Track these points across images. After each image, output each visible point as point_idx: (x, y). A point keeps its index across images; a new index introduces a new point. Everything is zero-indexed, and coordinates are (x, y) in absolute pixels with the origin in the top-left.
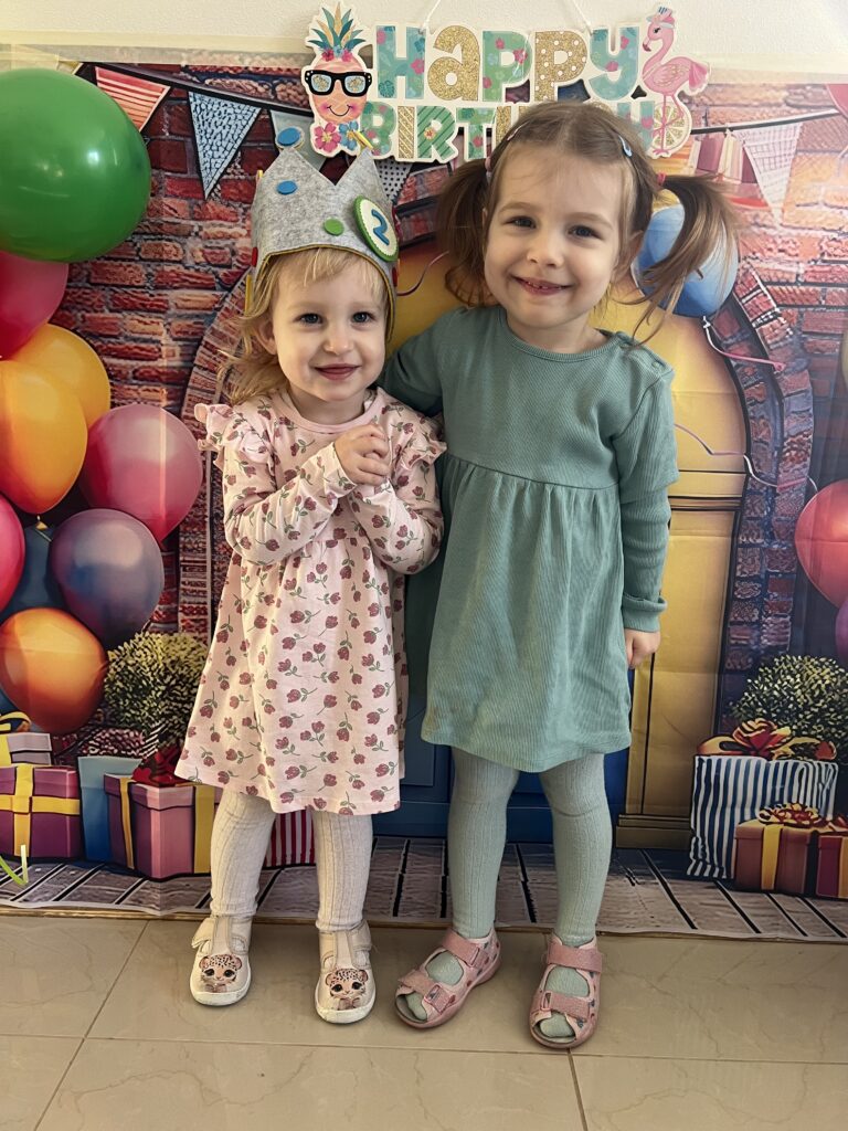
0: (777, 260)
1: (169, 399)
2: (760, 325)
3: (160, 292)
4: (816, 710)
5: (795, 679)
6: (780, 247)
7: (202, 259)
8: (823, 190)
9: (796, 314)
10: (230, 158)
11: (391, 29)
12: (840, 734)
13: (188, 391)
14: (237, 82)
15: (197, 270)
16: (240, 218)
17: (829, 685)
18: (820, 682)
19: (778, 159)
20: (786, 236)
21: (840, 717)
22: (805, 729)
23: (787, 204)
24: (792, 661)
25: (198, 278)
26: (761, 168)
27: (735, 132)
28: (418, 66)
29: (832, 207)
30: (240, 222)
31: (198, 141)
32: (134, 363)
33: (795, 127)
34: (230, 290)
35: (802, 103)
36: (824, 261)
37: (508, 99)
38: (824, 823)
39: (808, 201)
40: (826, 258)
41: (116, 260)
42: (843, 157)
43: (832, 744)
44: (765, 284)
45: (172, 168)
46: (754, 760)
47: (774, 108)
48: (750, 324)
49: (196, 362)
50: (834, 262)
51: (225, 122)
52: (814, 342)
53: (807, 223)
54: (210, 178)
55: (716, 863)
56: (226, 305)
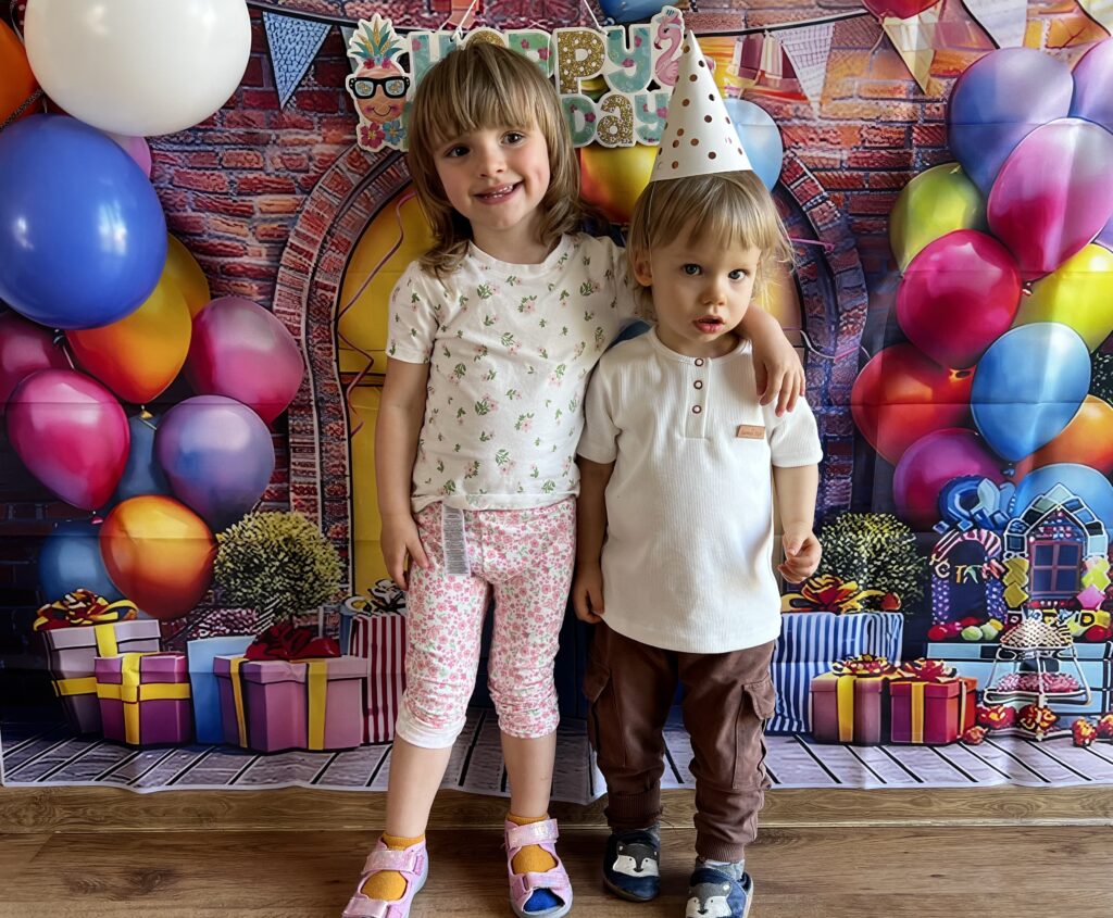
0: (819, 148)
1: (261, 294)
2: (811, 208)
3: (244, 198)
4: (879, 563)
5: (858, 536)
6: (822, 136)
7: (281, 166)
8: (856, 84)
9: (843, 197)
10: (303, 72)
12: (903, 585)
13: (278, 287)
15: (277, 176)
16: (316, 127)
17: (887, 539)
18: (880, 536)
19: (814, 56)
20: (828, 126)
21: (901, 569)
22: (870, 582)
23: (825, 97)
24: (853, 518)
25: (279, 183)
26: (800, 65)
27: (773, 33)
29: (867, 99)
30: (316, 130)
31: (273, 57)
32: (220, 259)
33: (829, 27)
34: (309, 193)
35: (833, 5)
36: (866, 148)
38: (892, 670)
39: (843, 95)
40: (867, 144)
41: (199, 169)
42: (874, 53)
43: (896, 595)
44: (811, 171)
45: (249, 82)
46: (824, 615)
47: (808, 10)
48: (800, 208)
49: (282, 262)
50: (874, 148)
52: (860, 223)
53: (844, 114)
54: (285, 92)
55: (794, 716)
56: (306, 208)
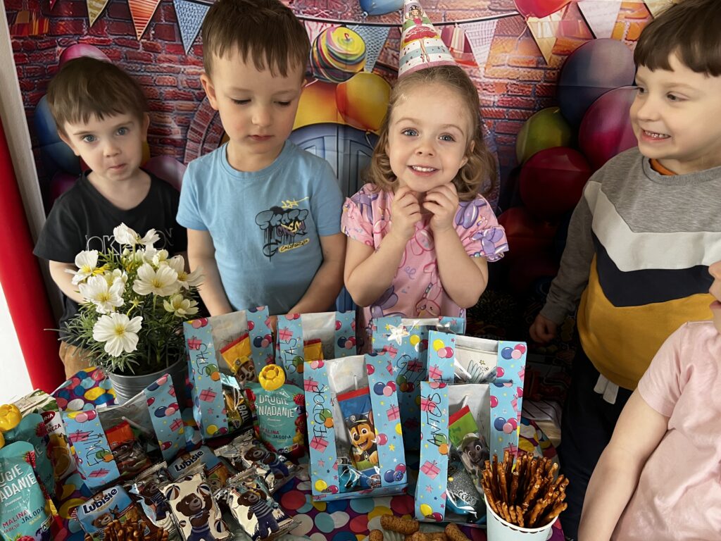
1: (178, 155)
3: (168, 102)
6: (484, 88)
7: (186, 85)
8: (507, 58)
9: (493, 122)
10: (196, 33)
13: (186, 151)
15: (184, 91)
19: (484, 40)
20: (488, 82)
23: (488, 65)
25: (185, 95)
26: (475, 45)
27: (460, 25)
29: (513, 67)
31: (180, 25)
32: (159, 136)
33: (494, 22)
34: (201, 101)
35: (498, 8)
36: (509, 95)
39: (499, 64)
40: (510, 93)
42: (519, 39)
45: (168, 39)
47: (483, 11)
49: (187, 137)
50: (513, 95)
51: (193, 14)
52: (502, 138)
53: (498, 75)
54: (187, 45)
56: (200, 109)
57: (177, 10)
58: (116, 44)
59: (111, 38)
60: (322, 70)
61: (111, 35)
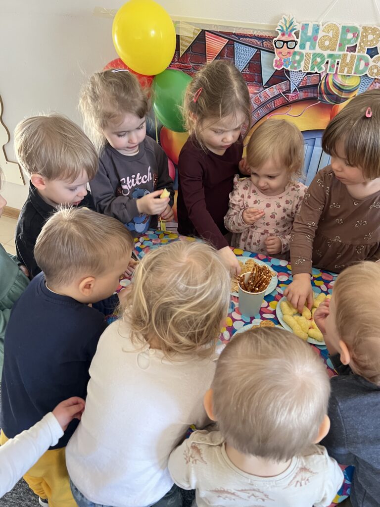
10: (245, 66)
11: (307, 25)
14: (251, 39)
28: (315, 39)
31: (235, 60)
37: (347, 51)
51: (245, 53)
57: (235, 50)
58: (194, 69)
59: (192, 65)
60: (325, 96)
61: (192, 63)
